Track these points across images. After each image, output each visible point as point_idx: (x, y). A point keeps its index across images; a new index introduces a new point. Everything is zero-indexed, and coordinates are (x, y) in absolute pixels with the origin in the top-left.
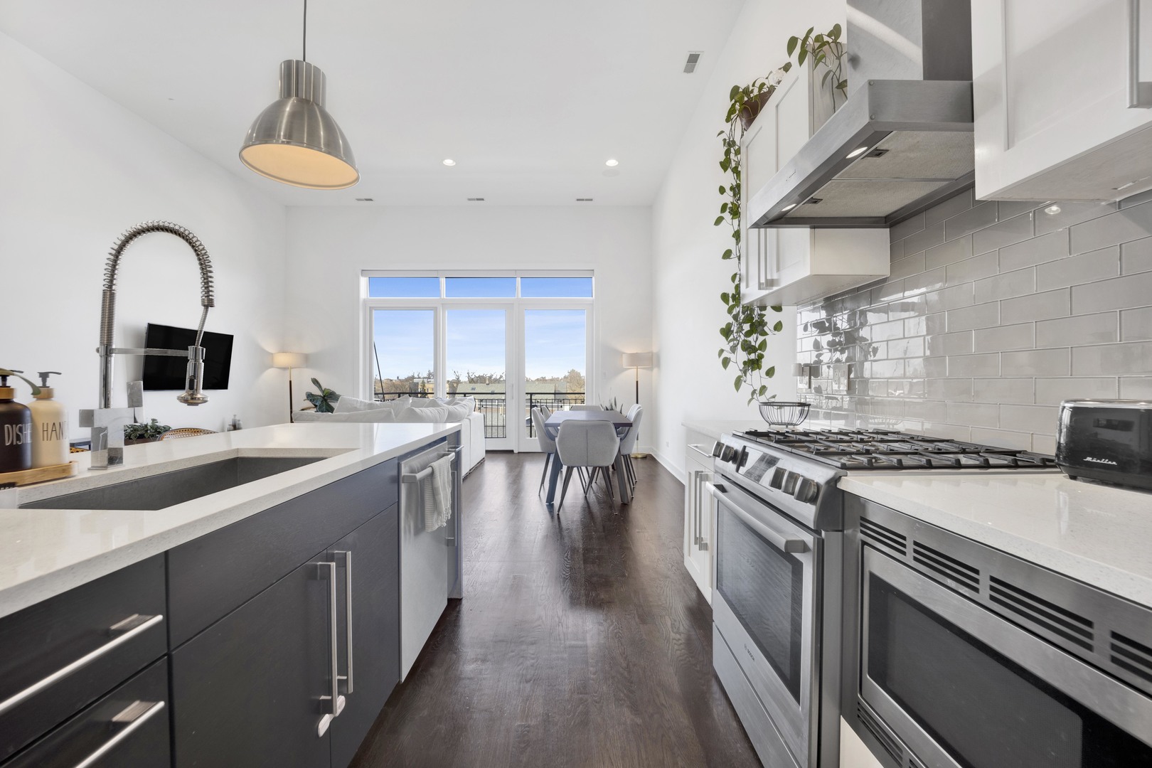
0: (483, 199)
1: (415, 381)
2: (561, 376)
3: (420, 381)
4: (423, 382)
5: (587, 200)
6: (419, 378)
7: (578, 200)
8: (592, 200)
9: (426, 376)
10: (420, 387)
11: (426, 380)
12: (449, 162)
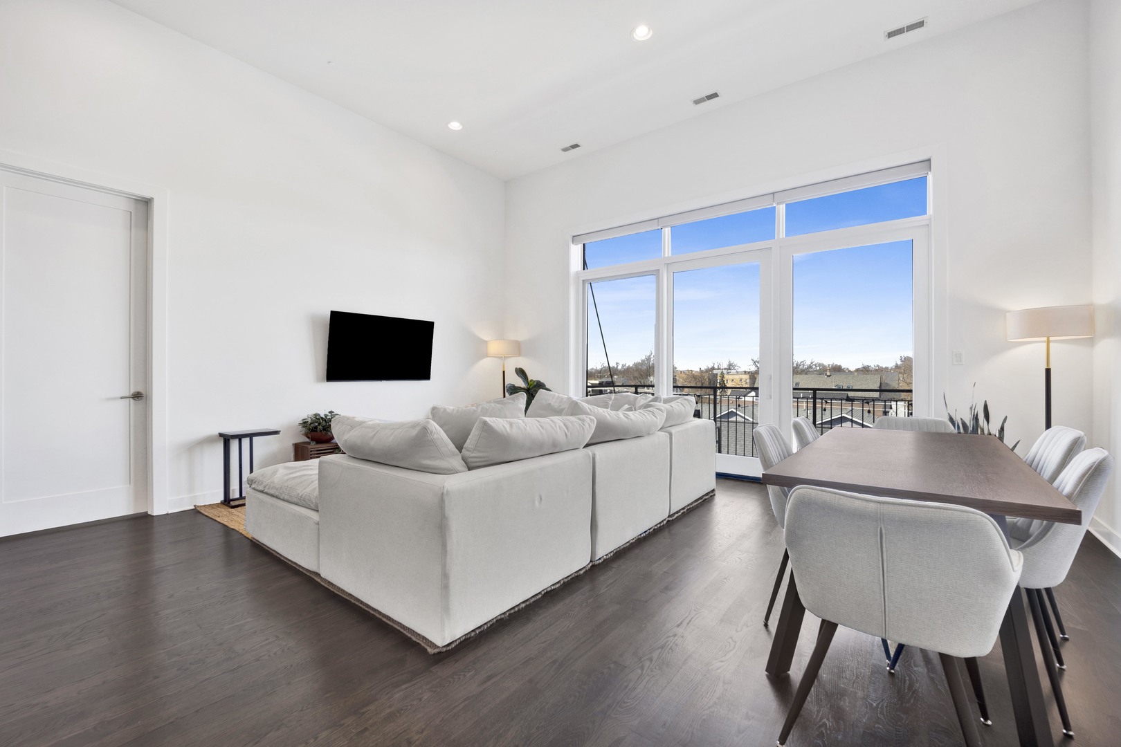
0: (715, 95)
1: (715, 372)
2: (891, 365)
3: (719, 372)
4: (722, 373)
5: (911, 28)
6: (719, 369)
7: (891, 35)
8: (920, 24)
9: (726, 367)
10: (719, 378)
11: (725, 372)
12: (642, 33)
